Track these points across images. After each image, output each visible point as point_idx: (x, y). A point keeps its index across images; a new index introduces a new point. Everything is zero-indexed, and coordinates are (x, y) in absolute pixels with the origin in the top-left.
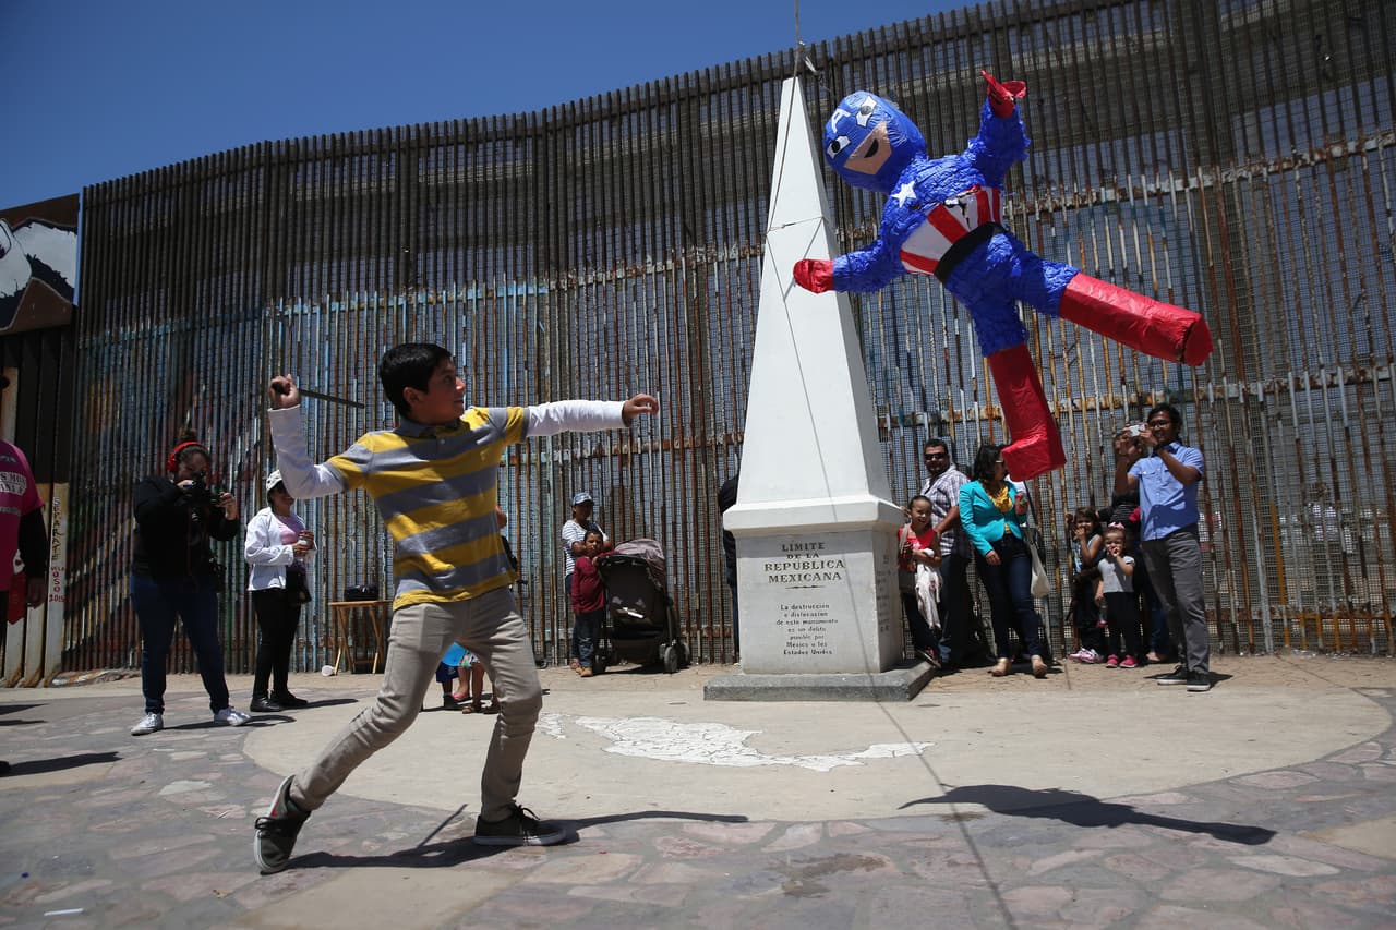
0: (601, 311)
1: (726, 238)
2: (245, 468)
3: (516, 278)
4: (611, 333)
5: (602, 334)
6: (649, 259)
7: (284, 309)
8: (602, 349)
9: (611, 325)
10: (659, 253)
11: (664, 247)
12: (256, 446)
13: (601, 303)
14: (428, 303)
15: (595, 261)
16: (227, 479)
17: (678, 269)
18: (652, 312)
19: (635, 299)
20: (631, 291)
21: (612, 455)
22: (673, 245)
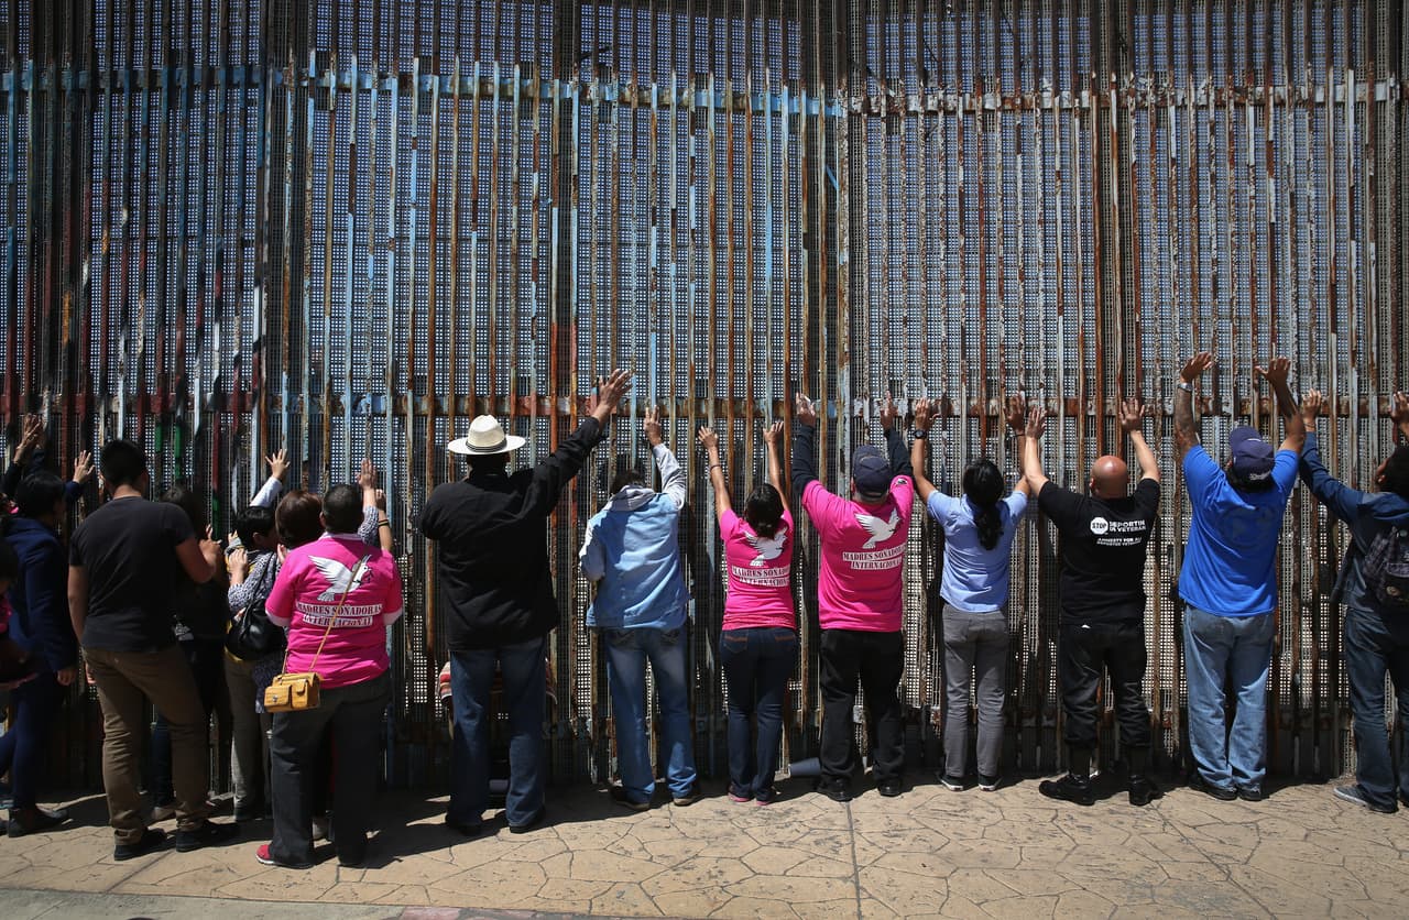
0: (954, 161)
1: (1192, 67)
2: (230, 388)
3: (790, 83)
4: (973, 202)
5: (955, 203)
6: (1047, 83)
7: (320, 74)
8: (954, 229)
9: (973, 190)
10: (1067, 78)
11: (1076, 68)
12: (257, 346)
13: (955, 148)
14: (623, 102)
15: (942, 72)
16: (188, 408)
17: (1103, 108)
18: (1051, 175)
19: (1019, 150)
20: (1011, 134)
21: (968, 416)
22: (1096, 65)
